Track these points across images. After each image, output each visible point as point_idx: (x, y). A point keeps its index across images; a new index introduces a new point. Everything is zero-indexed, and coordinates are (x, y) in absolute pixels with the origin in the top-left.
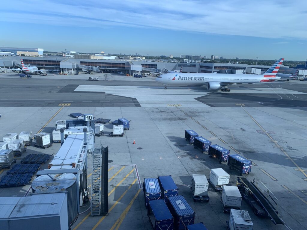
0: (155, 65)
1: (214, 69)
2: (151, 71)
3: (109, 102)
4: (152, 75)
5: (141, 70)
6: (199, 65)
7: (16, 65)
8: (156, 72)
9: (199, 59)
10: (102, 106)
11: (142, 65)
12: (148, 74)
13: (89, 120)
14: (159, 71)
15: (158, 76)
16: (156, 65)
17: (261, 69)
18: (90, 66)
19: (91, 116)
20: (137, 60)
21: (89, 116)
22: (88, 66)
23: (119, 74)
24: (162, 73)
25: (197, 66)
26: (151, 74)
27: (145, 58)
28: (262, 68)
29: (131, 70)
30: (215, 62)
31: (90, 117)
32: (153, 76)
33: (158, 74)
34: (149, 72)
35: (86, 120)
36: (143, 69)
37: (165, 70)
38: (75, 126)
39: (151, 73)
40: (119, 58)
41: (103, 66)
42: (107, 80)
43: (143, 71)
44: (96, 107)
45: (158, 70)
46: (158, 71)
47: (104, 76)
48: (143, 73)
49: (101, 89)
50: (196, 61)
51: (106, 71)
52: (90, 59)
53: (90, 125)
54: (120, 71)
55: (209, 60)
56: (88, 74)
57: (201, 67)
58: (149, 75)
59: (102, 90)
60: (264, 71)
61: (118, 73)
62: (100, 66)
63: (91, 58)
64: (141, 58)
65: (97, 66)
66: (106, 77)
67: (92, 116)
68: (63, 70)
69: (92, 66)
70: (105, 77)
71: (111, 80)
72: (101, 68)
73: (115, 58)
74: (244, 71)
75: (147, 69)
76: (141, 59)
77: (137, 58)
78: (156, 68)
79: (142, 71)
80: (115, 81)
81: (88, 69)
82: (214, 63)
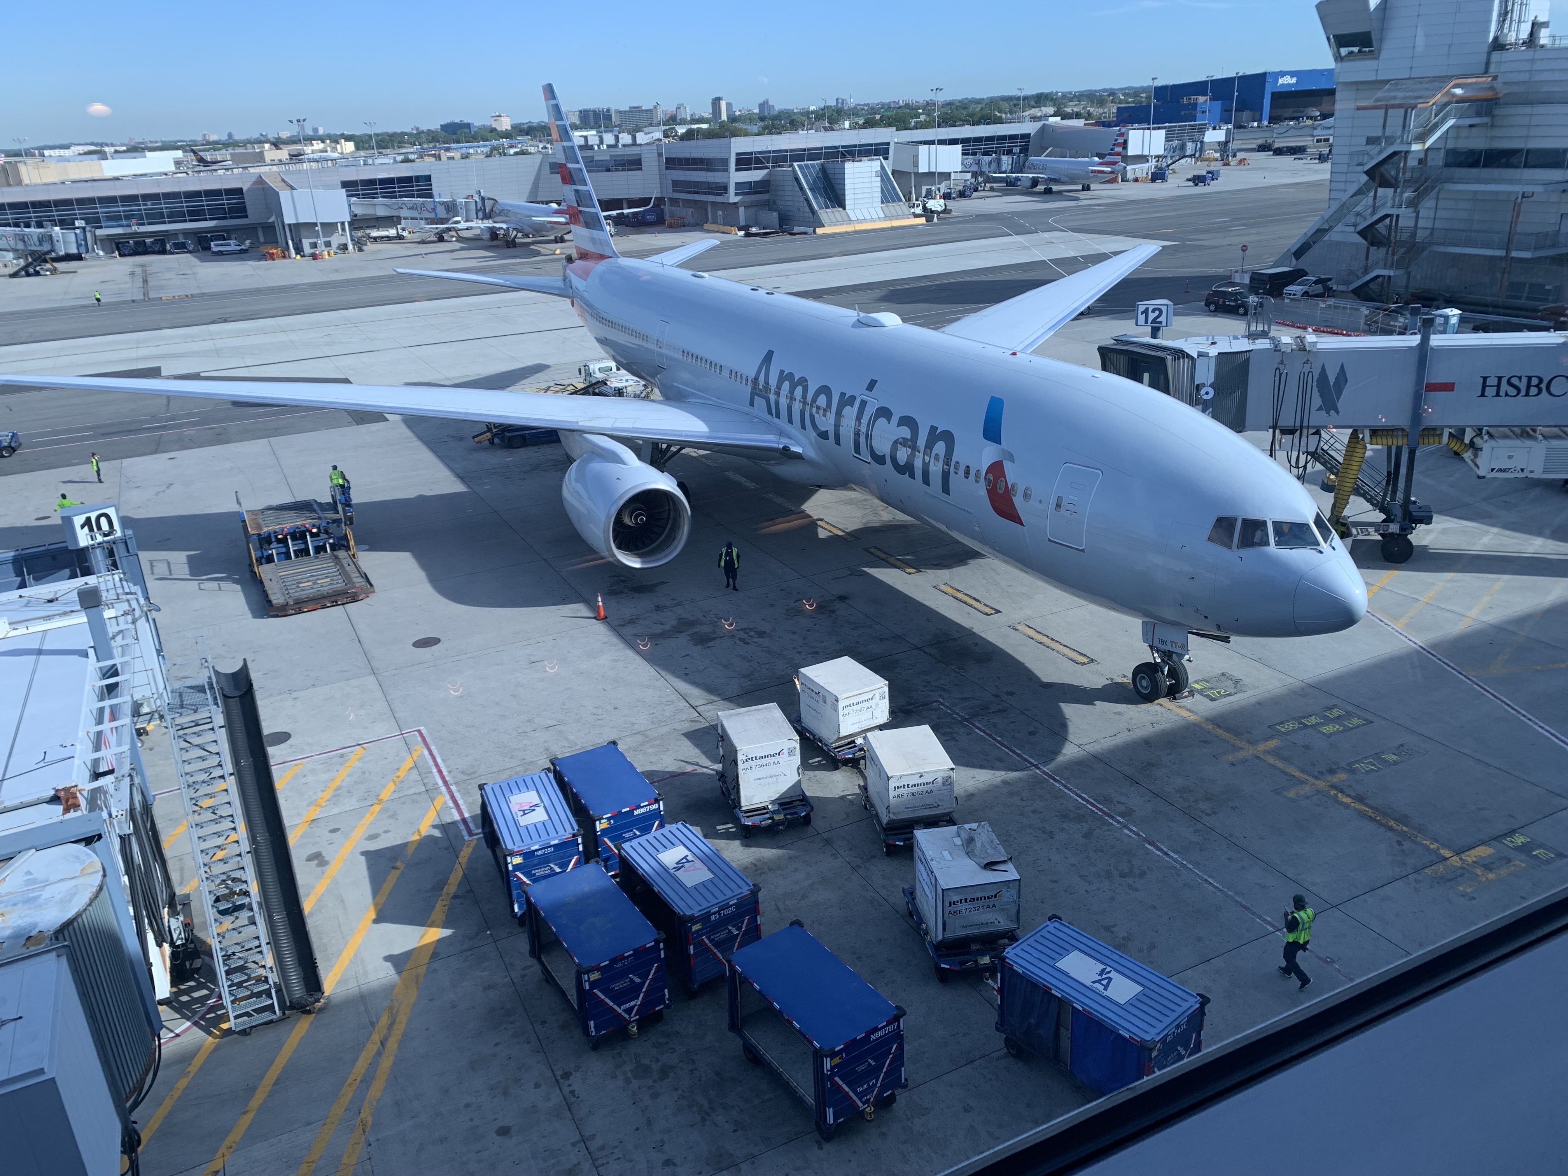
0: (418, 178)
1: (737, 170)
2: (404, 213)
3: (194, 424)
4: (416, 237)
5: (347, 218)
6: (660, 155)
8: (432, 215)
9: (651, 125)
10: (157, 448)
11: (345, 185)
12: (392, 232)
13: (100, 539)
14: (451, 208)
15: (445, 236)
16: (428, 178)
17: (959, 148)
18: (28, 226)
19: (107, 516)
20: (310, 161)
21: (93, 516)
22: (17, 225)
23: (220, 253)
24: (467, 221)
25: (651, 163)
26: (405, 234)
27: (358, 148)
28: (964, 141)
29: (289, 219)
30: (734, 134)
31: (103, 520)
32: (423, 242)
33: (449, 230)
34: (392, 221)
35: (83, 539)
36: (358, 211)
37: (483, 199)
38: (23, 585)
39: (406, 228)
40: (201, 160)
41: (114, 218)
42: (152, 295)
43: (357, 223)
44: (126, 462)
45: (443, 203)
46: (442, 213)
47: (132, 274)
48: (360, 233)
49: (133, 354)
50: (641, 138)
51: (136, 243)
52: (19, 183)
53: (115, 565)
54: (221, 235)
55: (705, 126)
56: (28, 275)
57: (672, 163)
58: (400, 237)
59: (137, 359)
60: (974, 154)
61: (215, 249)
62: (94, 222)
63: (26, 180)
64: (334, 149)
65: (77, 223)
66: (145, 281)
67: (111, 512)
69: (40, 225)
70: (139, 283)
71: (178, 293)
72: (99, 232)
73: (178, 163)
74: (882, 166)
75: (380, 206)
76: (335, 155)
77: (308, 149)
78: (431, 196)
79: (350, 224)
80: (204, 294)
81: (20, 246)
82: (733, 139)
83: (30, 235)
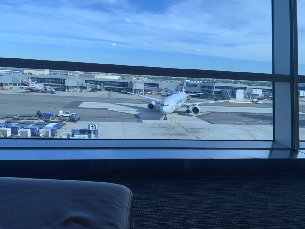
0: (157, 84)
1: (215, 89)
2: (153, 90)
3: (112, 118)
4: (155, 94)
5: (144, 89)
6: (201, 85)
7: (23, 82)
8: (158, 91)
10: (105, 121)
11: (145, 84)
12: (151, 93)
13: (93, 129)
14: (161, 90)
15: (160, 94)
18: (94, 84)
19: (95, 126)
20: (140, 80)
21: (93, 125)
22: (92, 84)
24: (164, 92)
25: (199, 87)
26: (153, 93)
27: (148, 79)
28: (263, 89)
29: (134, 88)
34: (151, 91)
36: (146, 88)
37: (167, 89)
38: (80, 135)
40: (123, 78)
41: (107, 85)
42: (110, 97)
44: (99, 122)
47: (108, 94)
48: (145, 92)
49: (105, 106)
50: (198, 82)
51: (110, 89)
52: (94, 77)
53: (94, 134)
54: (123, 89)
56: (92, 92)
61: (121, 91)
62: (104, 85)
63: (96, 77)
64: (144, 78)
65: (102, 85)
68: (68, 87)
69: (96, 84)
71: (114, 97)
72: (105, 87)
73: (119, 78)
74: (245, 91)
75: (150, 88)
77: (140, 78)
78: (158, 87)
80: (118, 98)
81: (92, 87)
82: (215, 83)
83: (94, 86)
